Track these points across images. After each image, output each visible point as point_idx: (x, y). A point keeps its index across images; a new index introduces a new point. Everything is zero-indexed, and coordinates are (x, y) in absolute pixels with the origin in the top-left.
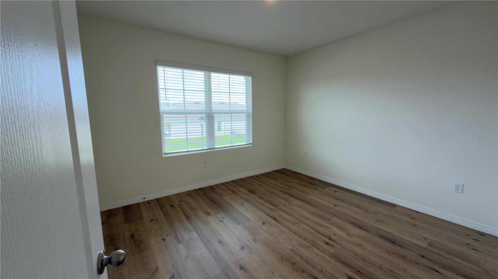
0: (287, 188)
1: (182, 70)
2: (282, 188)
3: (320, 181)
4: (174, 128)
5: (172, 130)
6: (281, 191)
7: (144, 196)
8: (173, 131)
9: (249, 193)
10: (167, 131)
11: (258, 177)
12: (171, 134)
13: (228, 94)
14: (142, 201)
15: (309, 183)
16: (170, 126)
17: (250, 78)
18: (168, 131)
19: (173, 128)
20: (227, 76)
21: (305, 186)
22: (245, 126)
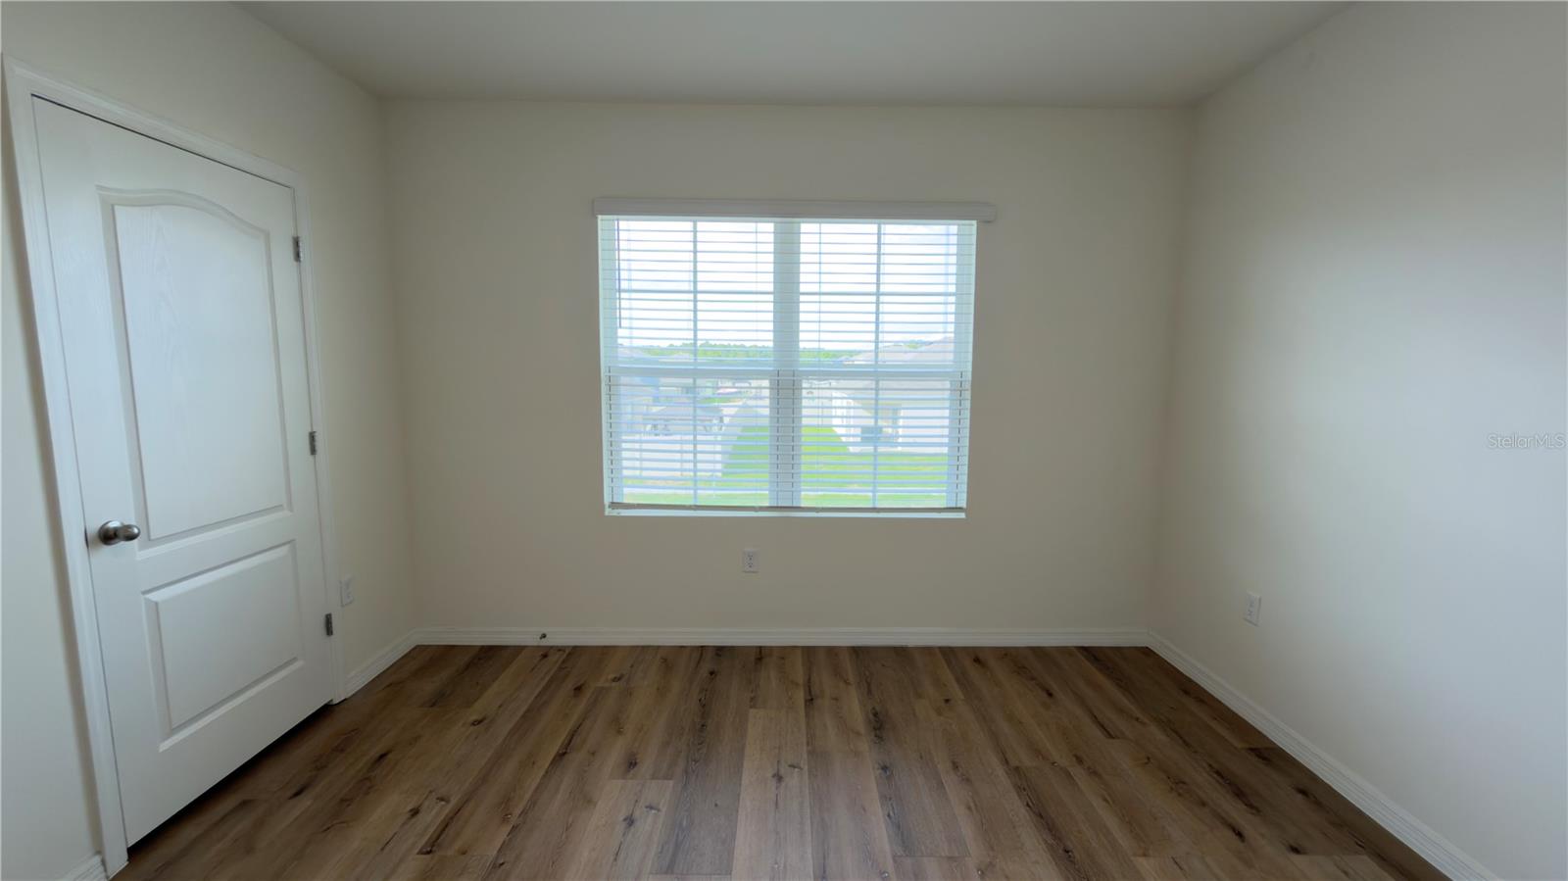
0: (1062, 758)
1: (692, 224)
2: (1037, 752)
3: (1312, 790)
4: (908, 418)
5: (901, 422)
6: (1016, 771)
7: (544, 631)
8: (904, 427)
9: (862, 728)
10: (888, 427)
11: (977, 660)
12: (898, 437)
13: (873, 299)
14: (536, 644)
15: (1221, 775)
16: (897, 409)
17: (972, 227)
18: (891, 427)
19: (903, 418)
20: (869, 228)
21: (1178, 785)
22: (946, 432)
